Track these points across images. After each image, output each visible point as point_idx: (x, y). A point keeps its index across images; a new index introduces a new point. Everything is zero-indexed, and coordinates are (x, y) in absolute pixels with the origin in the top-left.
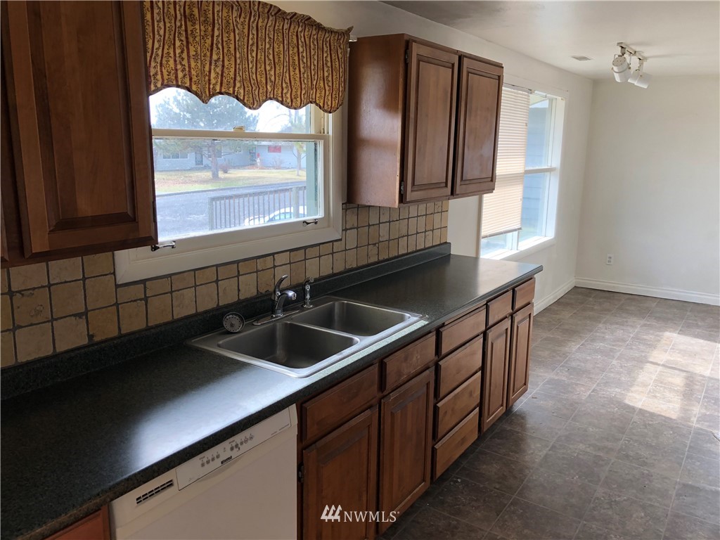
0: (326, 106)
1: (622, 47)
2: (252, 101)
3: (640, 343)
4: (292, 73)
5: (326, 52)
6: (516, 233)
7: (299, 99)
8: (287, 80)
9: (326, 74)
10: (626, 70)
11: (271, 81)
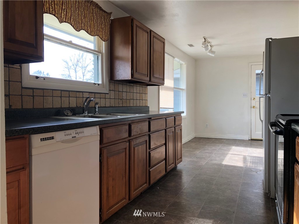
0: (103, 38)
1: (205, 39)
2: (77, 27)
4: (91, 23)
5: (103, 19)
7: (93, 32)
8: (89, 25)
9: (103, 27)
10: (207, 46)
11: (84, 23)
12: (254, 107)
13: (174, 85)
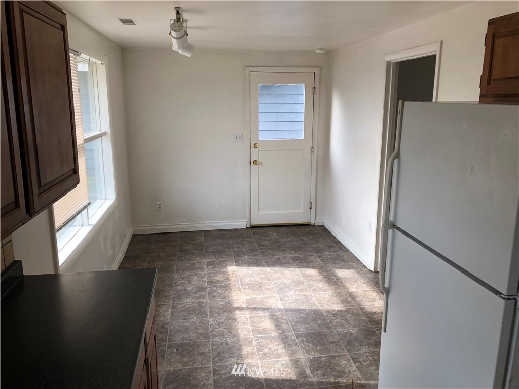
1: (178, 12)
3: (216, 286)
12: (255, 162)
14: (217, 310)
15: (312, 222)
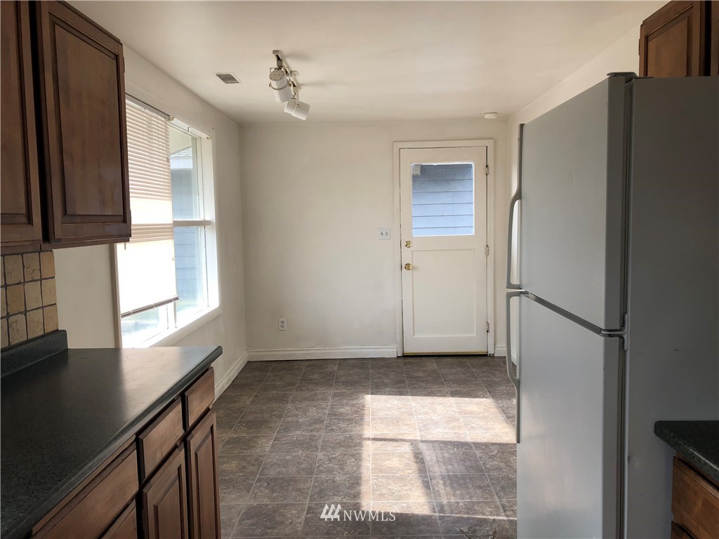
1: (278, 59)
3: (339, 419)
6: (171, 305)
10: (286, 86)
12: (408, 266)
13: (174, 214)
14: (332, 445)
15: (491, 352)
